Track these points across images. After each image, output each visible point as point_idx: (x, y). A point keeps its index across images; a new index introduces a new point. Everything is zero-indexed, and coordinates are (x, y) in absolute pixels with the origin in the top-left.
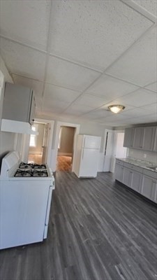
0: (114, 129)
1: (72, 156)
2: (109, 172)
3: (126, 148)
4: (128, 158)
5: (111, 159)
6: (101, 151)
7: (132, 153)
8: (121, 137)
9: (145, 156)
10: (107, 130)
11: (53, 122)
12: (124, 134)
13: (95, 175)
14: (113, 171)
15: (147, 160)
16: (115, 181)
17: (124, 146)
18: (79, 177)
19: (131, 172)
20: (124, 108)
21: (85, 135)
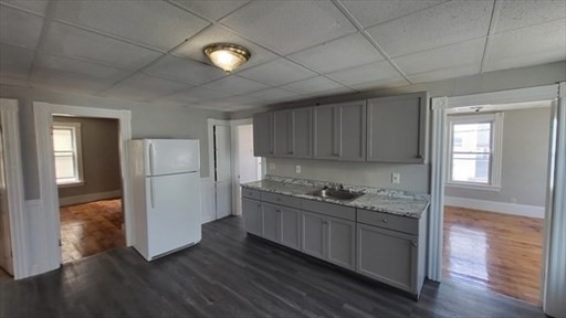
0: (228, 116)
2: (231, 216)
3: (259, 158)
4: (267, 180)
5: (231, 187)
6: (204, 173)
7: (273, 166)
8: (245, 134)
9: (299, 169)
10: (211, 122)
12: (252, 126)
14: (239, 212)
15: (302, 176)
16: (246, 235)
17: (255, 155)
18: (149, 259)
19: (278, 211)
20: (248, 55)
21: (149, 138)
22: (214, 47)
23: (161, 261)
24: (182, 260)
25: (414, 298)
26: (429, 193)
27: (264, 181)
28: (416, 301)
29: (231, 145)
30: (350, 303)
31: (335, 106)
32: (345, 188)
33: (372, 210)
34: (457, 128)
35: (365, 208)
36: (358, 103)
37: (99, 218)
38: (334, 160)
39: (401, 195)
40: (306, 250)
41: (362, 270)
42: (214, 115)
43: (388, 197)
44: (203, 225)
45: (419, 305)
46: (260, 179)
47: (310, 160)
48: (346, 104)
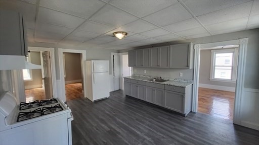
0: (119, 52)
1: (82, 82)
2: (120, 90)
3: (131, 68)
4: (134, 76)
5: (120, 79)
6: (110, 73)
7: (136, 71)
8: (125, 58)
9: (145, 71)
10: (113, 54)
11: (53, 49)
12: (127, 55)
13: (108, 96)
14: (123, 88)
15: (147, 74)
16: (125, 96)
17: (129, 66)
18: (93, 101)
19: (137, 86)
20: (126, 34)
21: (93, 60)
22: (116, 33)
23: (97, 102)
24: (104, 102)
25: (184, 115)
26: (193, 80)
27: (132, 76)
28: (185, 117)
29: (120, 63)
30: (160, 116)
31: (158, 48)
32: (162, 78)
33: (170, 85)
34: (217, 55)
35: (167, 85)
36: (167, 46)
37: (73, 89)
38: (158, 68)
39: (183, 81)
40: (147, 100)
41: (166, 106)
42: (113, 51)
43: (177, 81)
44: (110, 93)
45: (186, 118)
46: (131, 75)
47: (150, 68)
48: (162, 47)
